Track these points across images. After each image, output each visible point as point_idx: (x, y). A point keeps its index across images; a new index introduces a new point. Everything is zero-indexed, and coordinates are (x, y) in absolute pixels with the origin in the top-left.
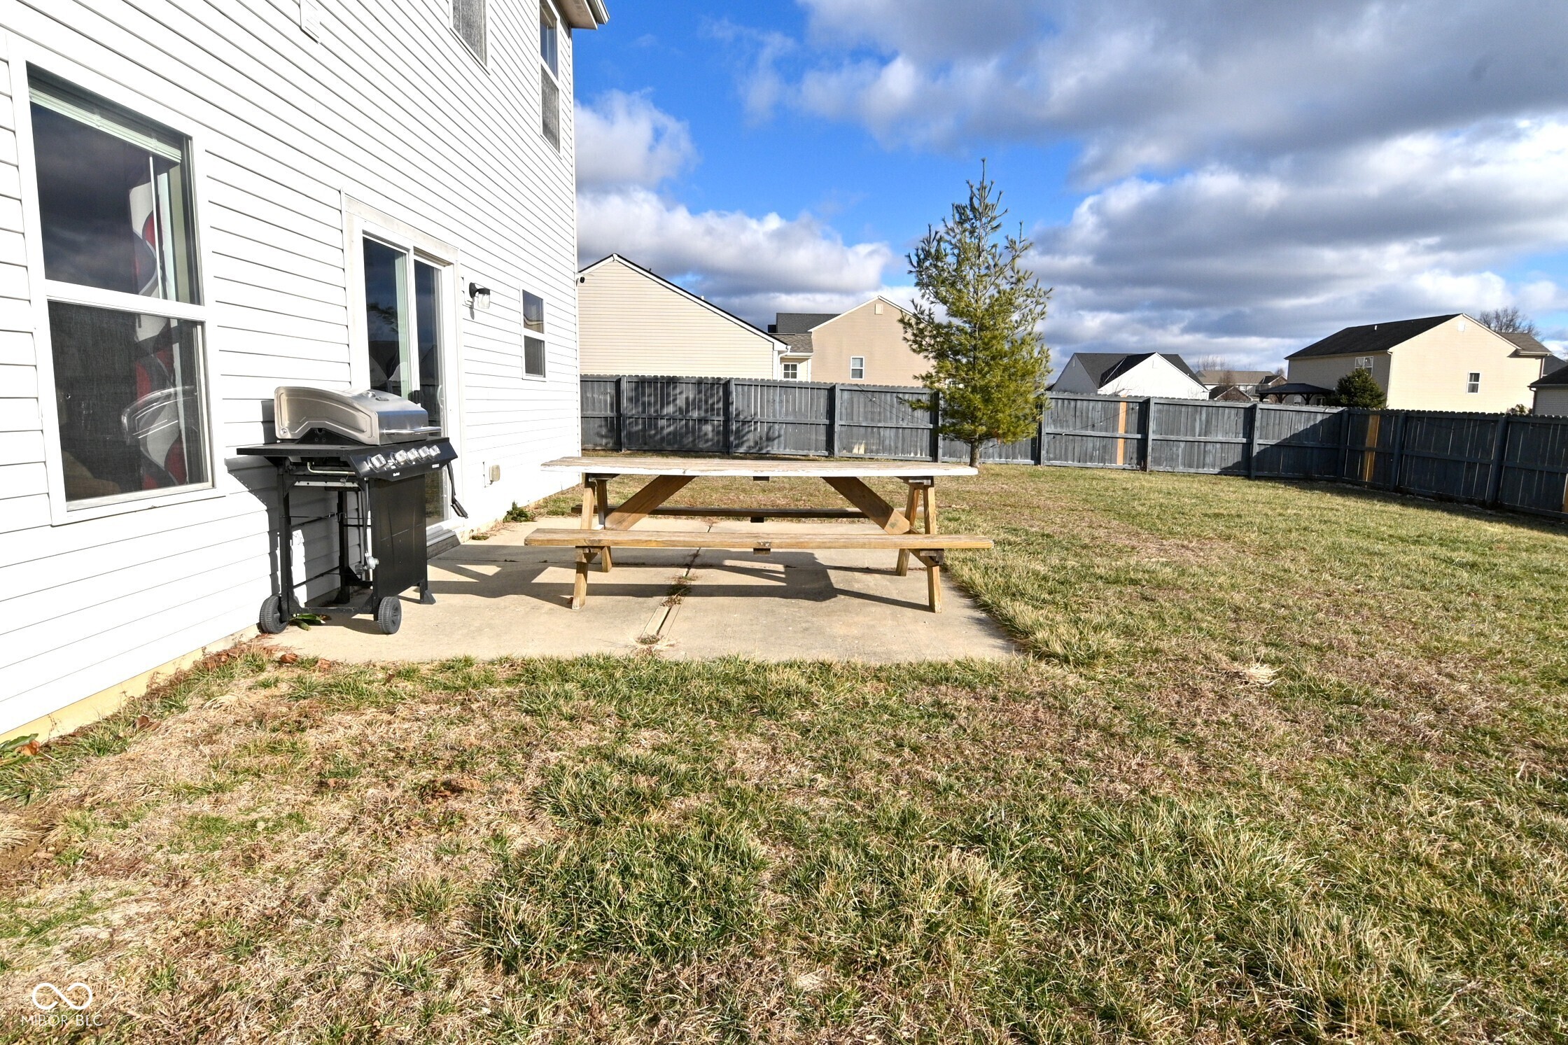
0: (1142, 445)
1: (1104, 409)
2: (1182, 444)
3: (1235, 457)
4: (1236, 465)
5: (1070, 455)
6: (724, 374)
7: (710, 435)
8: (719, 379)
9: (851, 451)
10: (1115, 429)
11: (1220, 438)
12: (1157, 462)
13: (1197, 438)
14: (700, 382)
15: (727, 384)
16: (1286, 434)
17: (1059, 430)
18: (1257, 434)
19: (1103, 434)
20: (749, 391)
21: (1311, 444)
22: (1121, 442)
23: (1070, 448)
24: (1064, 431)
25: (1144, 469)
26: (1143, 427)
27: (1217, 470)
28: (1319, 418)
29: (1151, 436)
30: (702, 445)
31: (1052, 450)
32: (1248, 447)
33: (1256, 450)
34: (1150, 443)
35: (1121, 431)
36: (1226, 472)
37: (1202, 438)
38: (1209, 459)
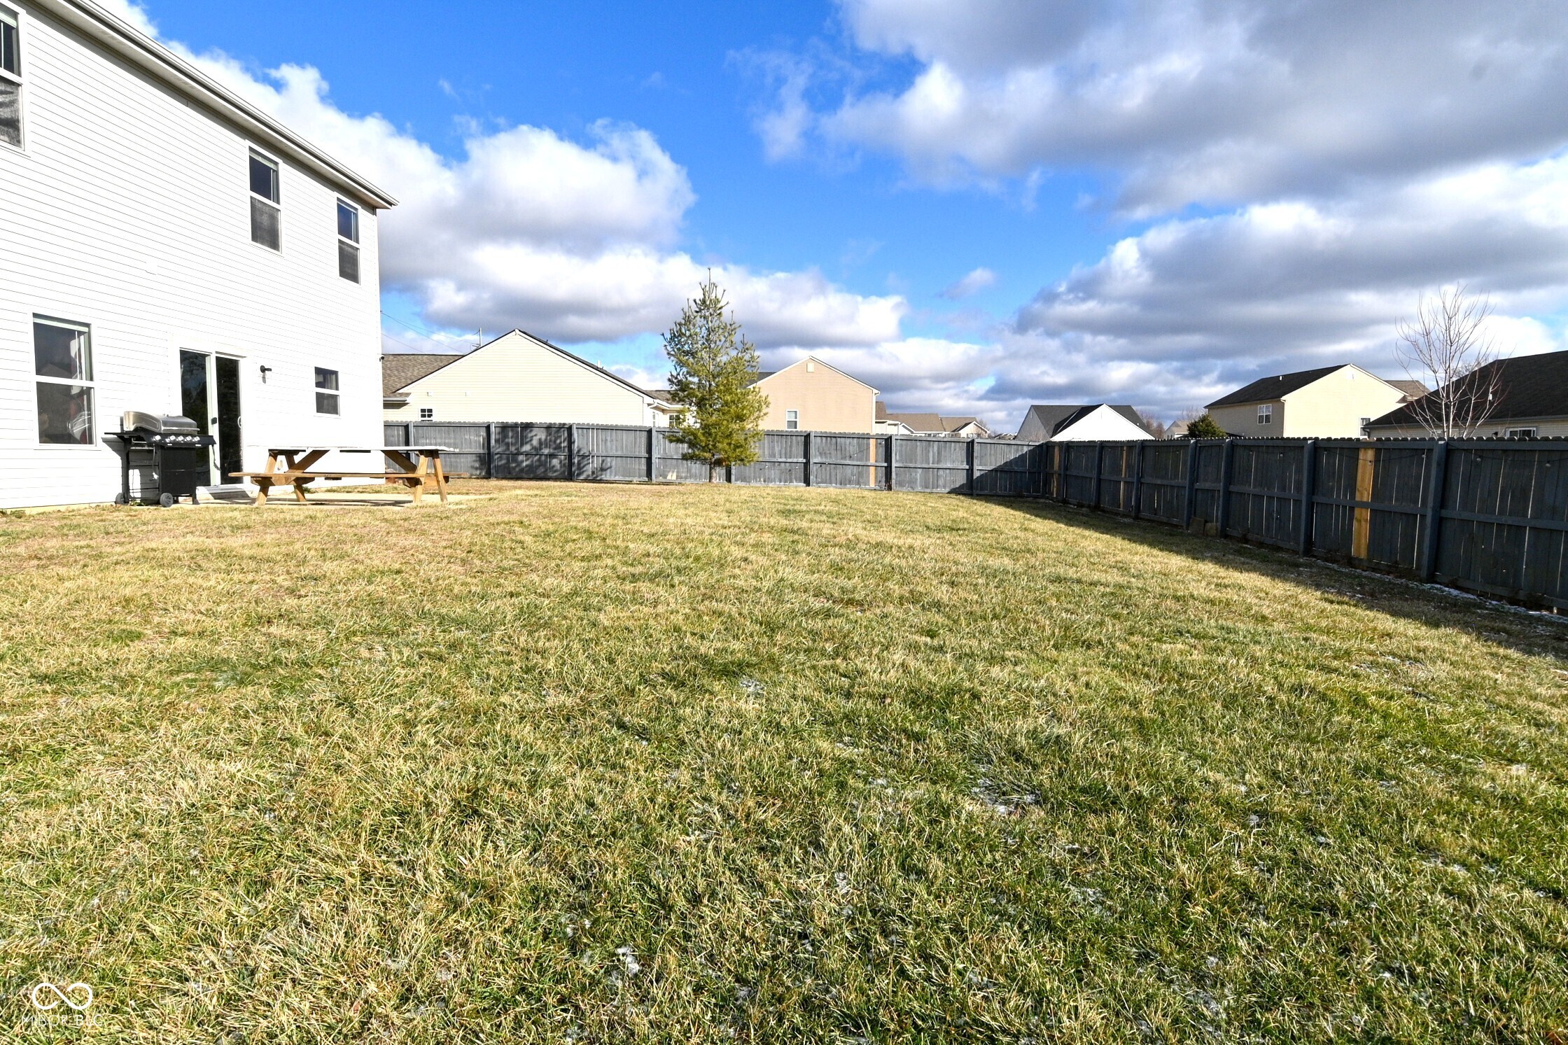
0: (888, 470)
1: (858, 443)
2: (920, 471)
3: (961, 479)
4: (962, 486)
5: (833, 479)
6: (567, 420)
7: (558, 466)
8: (564, 424)
9: (665, 478)
10: (868, 459)
11: (949, 465)
12: (901, 484)
13: (931, 465)
14: (549, 427)
15: (570, 428)
16: (1000, 462)
17: (824, 460)
18: (976, 462)
19: (859, 463)
20: (588, 433)
21: (1021, 469)
22: (872, 470)
23: (833, 474)
24: (828, 461)
25: (890, 488)
26: (888, 458)
27: (948, 490)
28: (1026, 449)
29: (894, 465)
30: (550, 474)
31: (819, 476)
32: (970, 471)
33: (977, 474)
34: (893, 469)
35: (872, 461)
36: (956, 491)
37: (935, 466)
38: (941, 482)
